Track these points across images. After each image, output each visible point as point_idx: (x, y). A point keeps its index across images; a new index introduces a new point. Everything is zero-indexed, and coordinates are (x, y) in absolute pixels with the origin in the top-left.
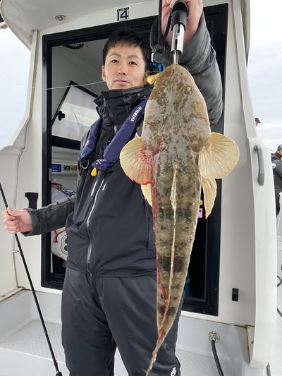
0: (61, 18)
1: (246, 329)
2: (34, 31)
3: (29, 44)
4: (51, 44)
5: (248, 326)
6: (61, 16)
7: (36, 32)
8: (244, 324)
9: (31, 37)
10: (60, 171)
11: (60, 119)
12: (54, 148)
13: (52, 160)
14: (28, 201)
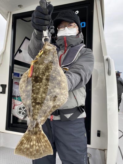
0: (20, 6)
1: (105, 151)
2: (9, 12)
3: (6, 18)
4: (16, 18)
5: (105, 150)
6: (21, 5)
7: (9, 13)
8: (103, 149)
9: (8, 15)
10: (19, 76)
11: (20, 53)
12: (15, 65)
13: (14, 71)
14: (2, 88)
